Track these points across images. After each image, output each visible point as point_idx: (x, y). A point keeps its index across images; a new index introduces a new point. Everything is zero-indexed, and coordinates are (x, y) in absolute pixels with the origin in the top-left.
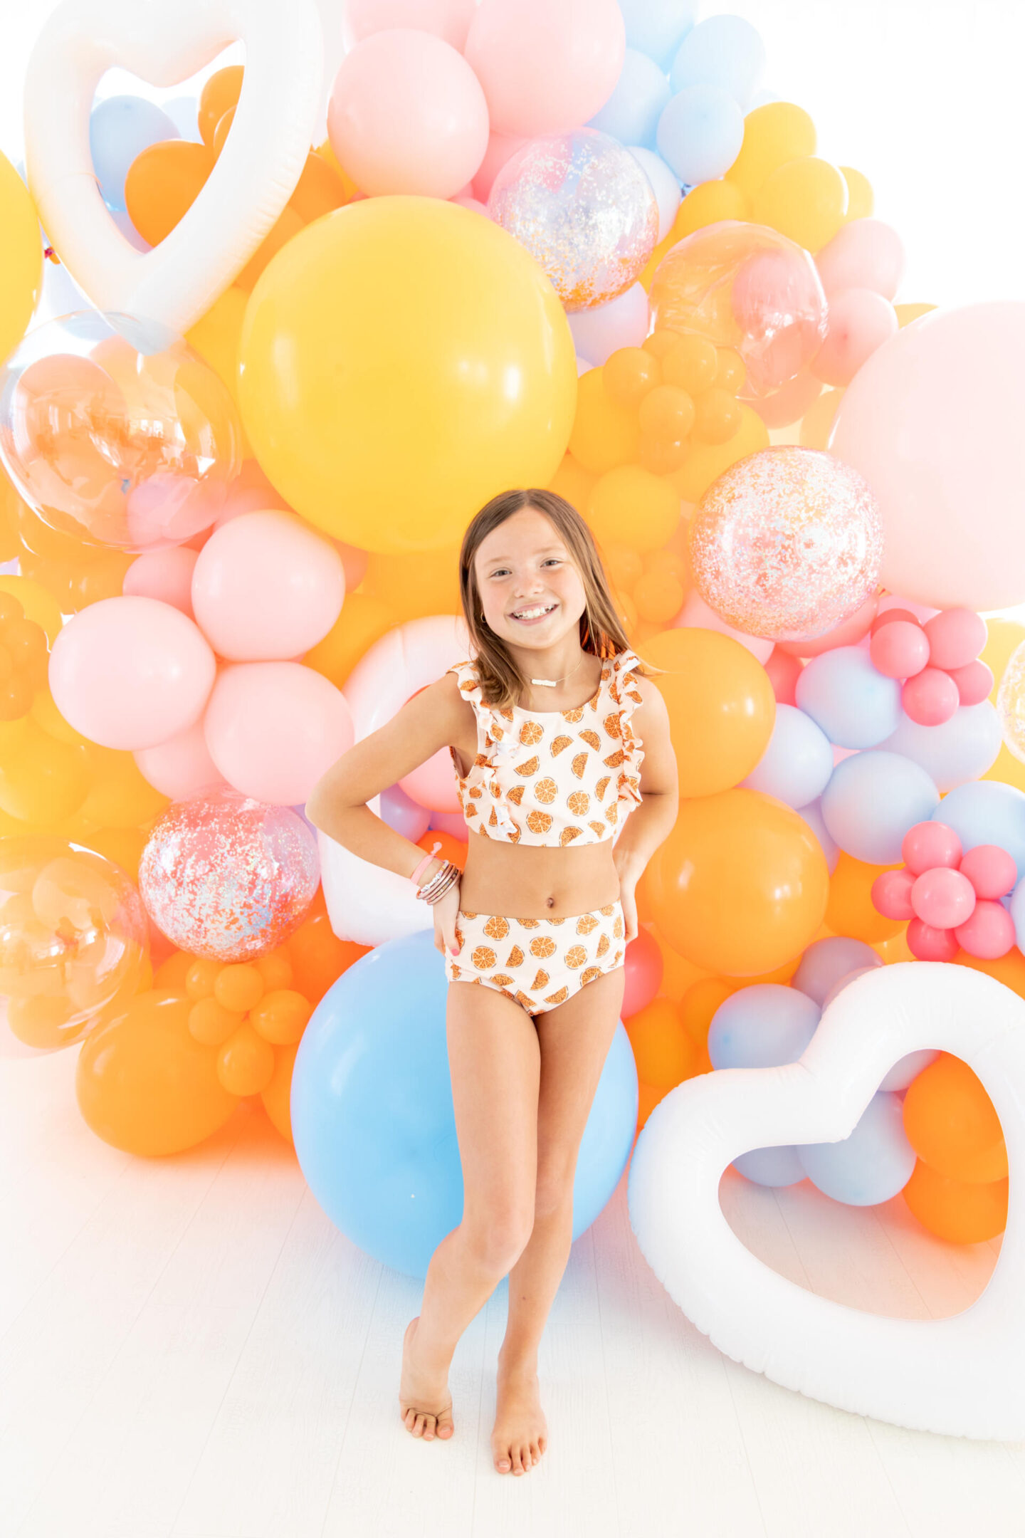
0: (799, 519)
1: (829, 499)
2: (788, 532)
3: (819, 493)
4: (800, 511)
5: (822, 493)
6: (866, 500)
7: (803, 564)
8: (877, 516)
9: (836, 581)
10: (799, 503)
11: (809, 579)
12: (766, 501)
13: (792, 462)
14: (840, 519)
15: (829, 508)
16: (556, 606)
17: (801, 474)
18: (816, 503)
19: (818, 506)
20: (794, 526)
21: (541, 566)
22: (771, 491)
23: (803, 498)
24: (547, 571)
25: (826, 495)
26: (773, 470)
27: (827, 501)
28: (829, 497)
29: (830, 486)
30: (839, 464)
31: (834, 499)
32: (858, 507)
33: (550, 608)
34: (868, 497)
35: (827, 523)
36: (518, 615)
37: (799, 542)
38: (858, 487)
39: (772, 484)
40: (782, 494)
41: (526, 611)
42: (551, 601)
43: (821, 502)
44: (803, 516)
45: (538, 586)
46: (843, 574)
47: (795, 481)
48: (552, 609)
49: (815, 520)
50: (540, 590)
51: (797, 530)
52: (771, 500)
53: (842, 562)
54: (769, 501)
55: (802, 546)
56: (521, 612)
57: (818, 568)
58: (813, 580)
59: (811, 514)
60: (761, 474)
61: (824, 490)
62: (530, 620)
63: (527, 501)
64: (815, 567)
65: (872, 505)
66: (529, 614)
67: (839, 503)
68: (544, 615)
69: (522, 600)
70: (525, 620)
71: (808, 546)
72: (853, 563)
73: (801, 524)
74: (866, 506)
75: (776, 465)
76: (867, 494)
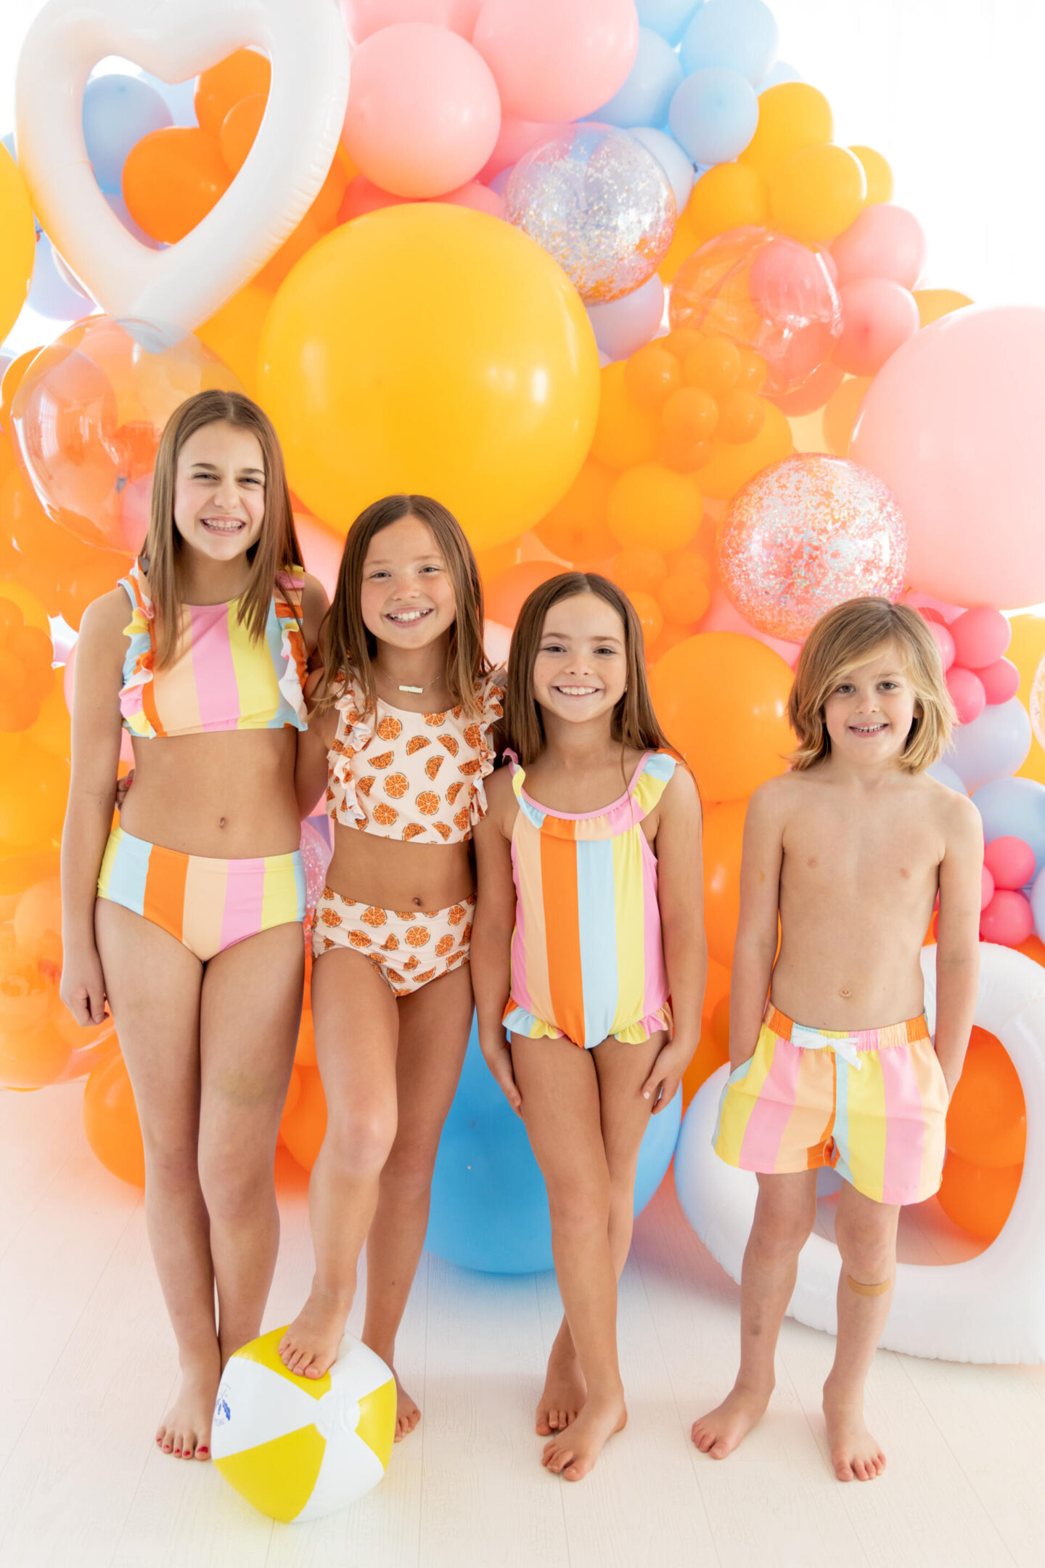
0: (825, 531)
1: (855, 511)
2: (815, 544)
3: (844, 505)
4: (827, 523)
5: (847, 505)
6: (890, 509)
7: (830, 574)
8: (900, 525)
9: (862, 589)
10: (826, 515)
11: (836, 587)
12: (794, 513)
13: (818, 474)
14: (865, 530)
15: (854, 519)
16: (431, 610)
17: (827, 486)
18: (842, 515)
19: (844, 518)
20: (821, 537)
21: (420, 572)
22: (799, 502)
23: (829, 510)
24: (424, 576)
25: (851, 507)
26: (799, 482)
27: (852, 513)
28: (854, 509)
29: (855, 498)
30: (864, 473)
31: (858, 511)
32: (881, 517)
33: (425, 612)
34: (892, 507)
35: (852, 534)
36: (393, 616)
37: (826, 552)
38: (881, 498)
39: (799, 497)
40: (809, 506)
41: (402, 613)
42: (426, 605)
43: (846, 514)
44: (830, 527)
45: (416, 590)
46: (868, 582)
47: (822, 493)
48: (427, 613)
49: (841, 531)
50: (417, 594)
51: (825, 541)
52: (799, 511)
53: (866, 570)
54: (796, 512)
55: (828, 556)
56: (397, 614)
57: (844, 577)
58: (839, 589)
59: (837, 525)
60: (788, 485)
61: (849, 502)
62: (405, 622)
63: (410, 508)
64: (842, 576)
65: (895, 515)
66: (405, 617)
67: (864, 515)
68: (419, 619)
69: (399, 602)
70: (401, 622)
71: (835, 555)
72: (878, 572)
73: (827, 536)
74: (889, 515)
75: (803, 476)
76: (890, 504)
